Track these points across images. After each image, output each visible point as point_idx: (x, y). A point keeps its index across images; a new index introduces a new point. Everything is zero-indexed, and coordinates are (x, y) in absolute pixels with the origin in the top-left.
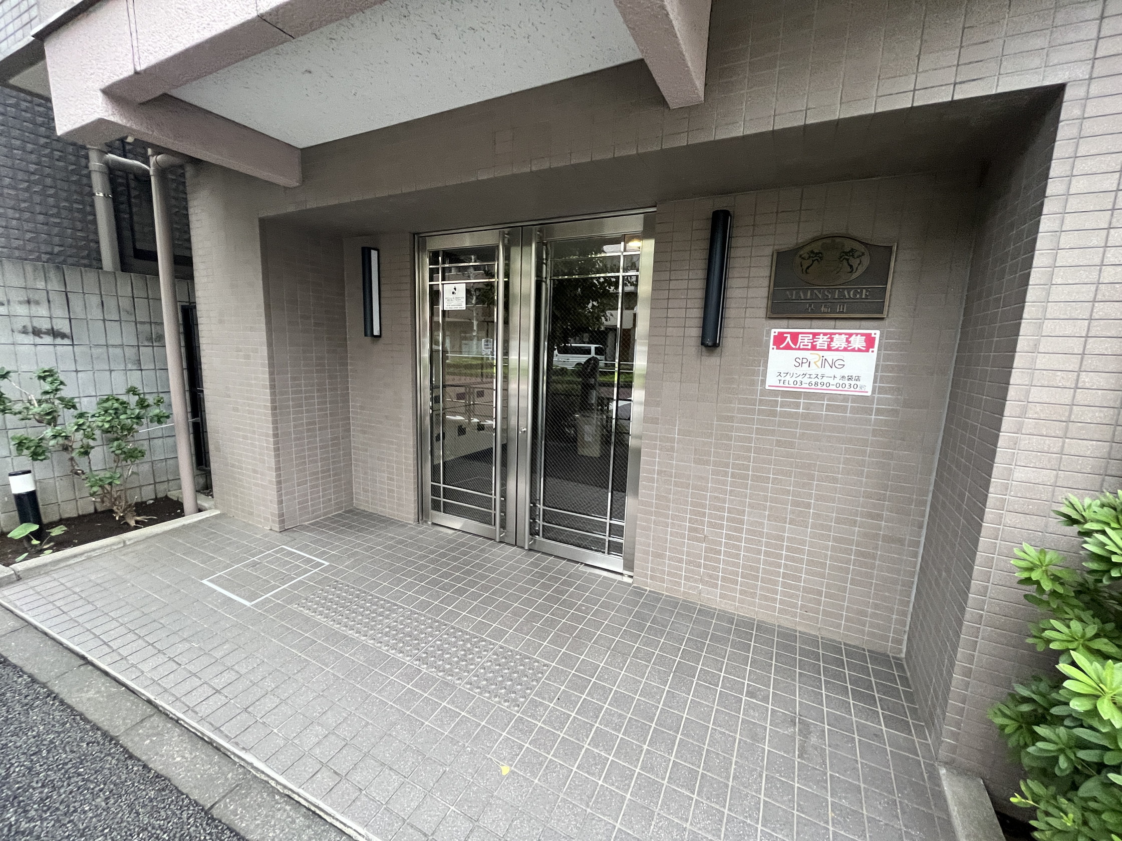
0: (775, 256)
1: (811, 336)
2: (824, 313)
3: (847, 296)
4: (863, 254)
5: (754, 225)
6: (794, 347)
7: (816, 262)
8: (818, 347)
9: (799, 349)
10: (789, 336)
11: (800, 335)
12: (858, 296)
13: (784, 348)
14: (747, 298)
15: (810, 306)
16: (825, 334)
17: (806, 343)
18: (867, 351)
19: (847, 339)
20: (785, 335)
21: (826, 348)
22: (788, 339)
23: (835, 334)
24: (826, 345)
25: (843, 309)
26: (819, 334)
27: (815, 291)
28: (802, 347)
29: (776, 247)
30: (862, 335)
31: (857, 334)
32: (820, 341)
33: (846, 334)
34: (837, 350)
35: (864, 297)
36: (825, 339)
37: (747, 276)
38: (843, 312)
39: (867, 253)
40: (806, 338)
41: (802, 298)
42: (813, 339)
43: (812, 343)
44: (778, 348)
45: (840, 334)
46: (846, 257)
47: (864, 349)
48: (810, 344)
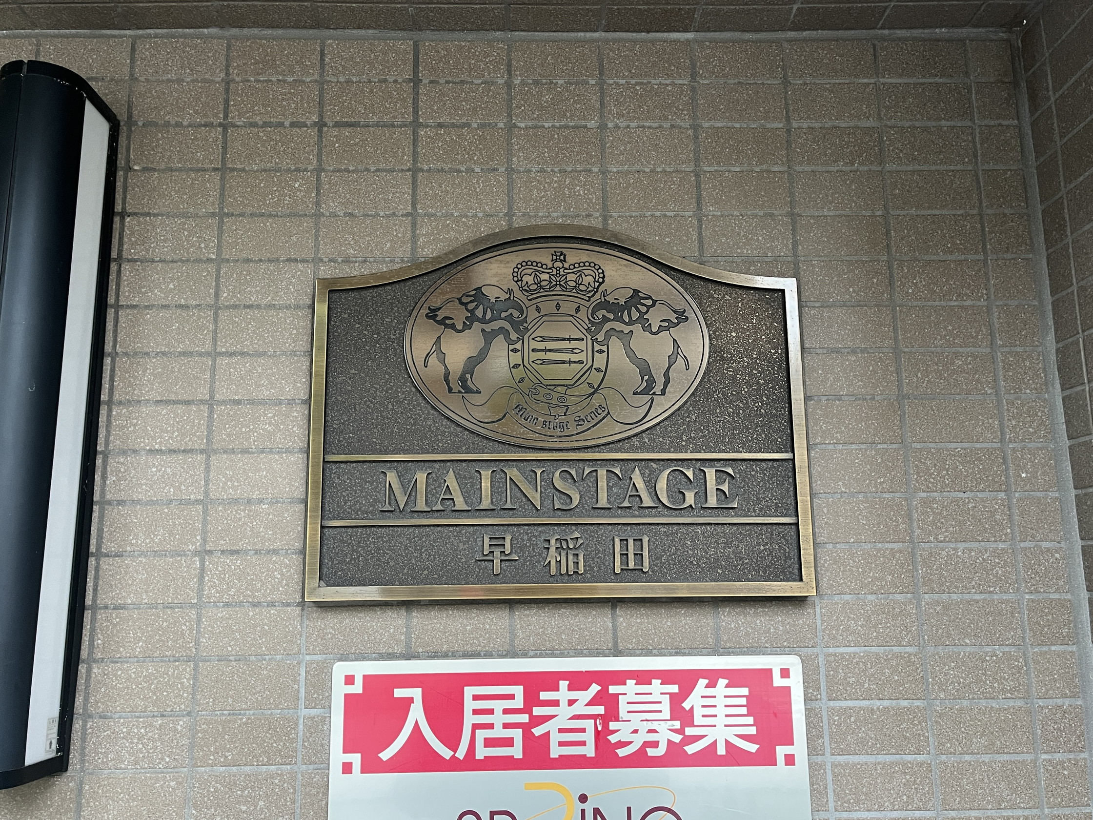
0: (321, 309)
1: (518, 690)
2: (561, 577)
3: (647, 502)
4: (682, 317)
5: (223, 170)
6: (446, 753)
7: (500, 340)
8: (555, 752)
9: (470, 763)
10: (416, 693)
11: (469, 691)
12: (690, 498)
13: (397, 765)
14: (206, 502)
15: (498, 542)
16: (579, 681)
17: (499, 732)
18: (766, 758)
19: (676, 701)
20: (399, 693)
21: (589, 751)
22: (417, 714)
23: (620, 677)
24: (589, 737)
25: (639, 556)
26: (550, 680)
27: (513, 473)
28: (481, 753)
29: (326, 271)
30: (735, 678)
31: (712, 677)
32: (563, 716)
33: (667, 677)
34: (640, 759)
35: (712, 501)
36: (580, 708)
37: (203, 393)
38: (637, 574)
39: (694, 313)
40: (498, 706)
41: (460, 504)
42: (527, 709)
43: (526, 729)
44: (371, 766)
45: (643, 677)
46: (618, 326)
47: (753, 748)
48: (517, 735)
